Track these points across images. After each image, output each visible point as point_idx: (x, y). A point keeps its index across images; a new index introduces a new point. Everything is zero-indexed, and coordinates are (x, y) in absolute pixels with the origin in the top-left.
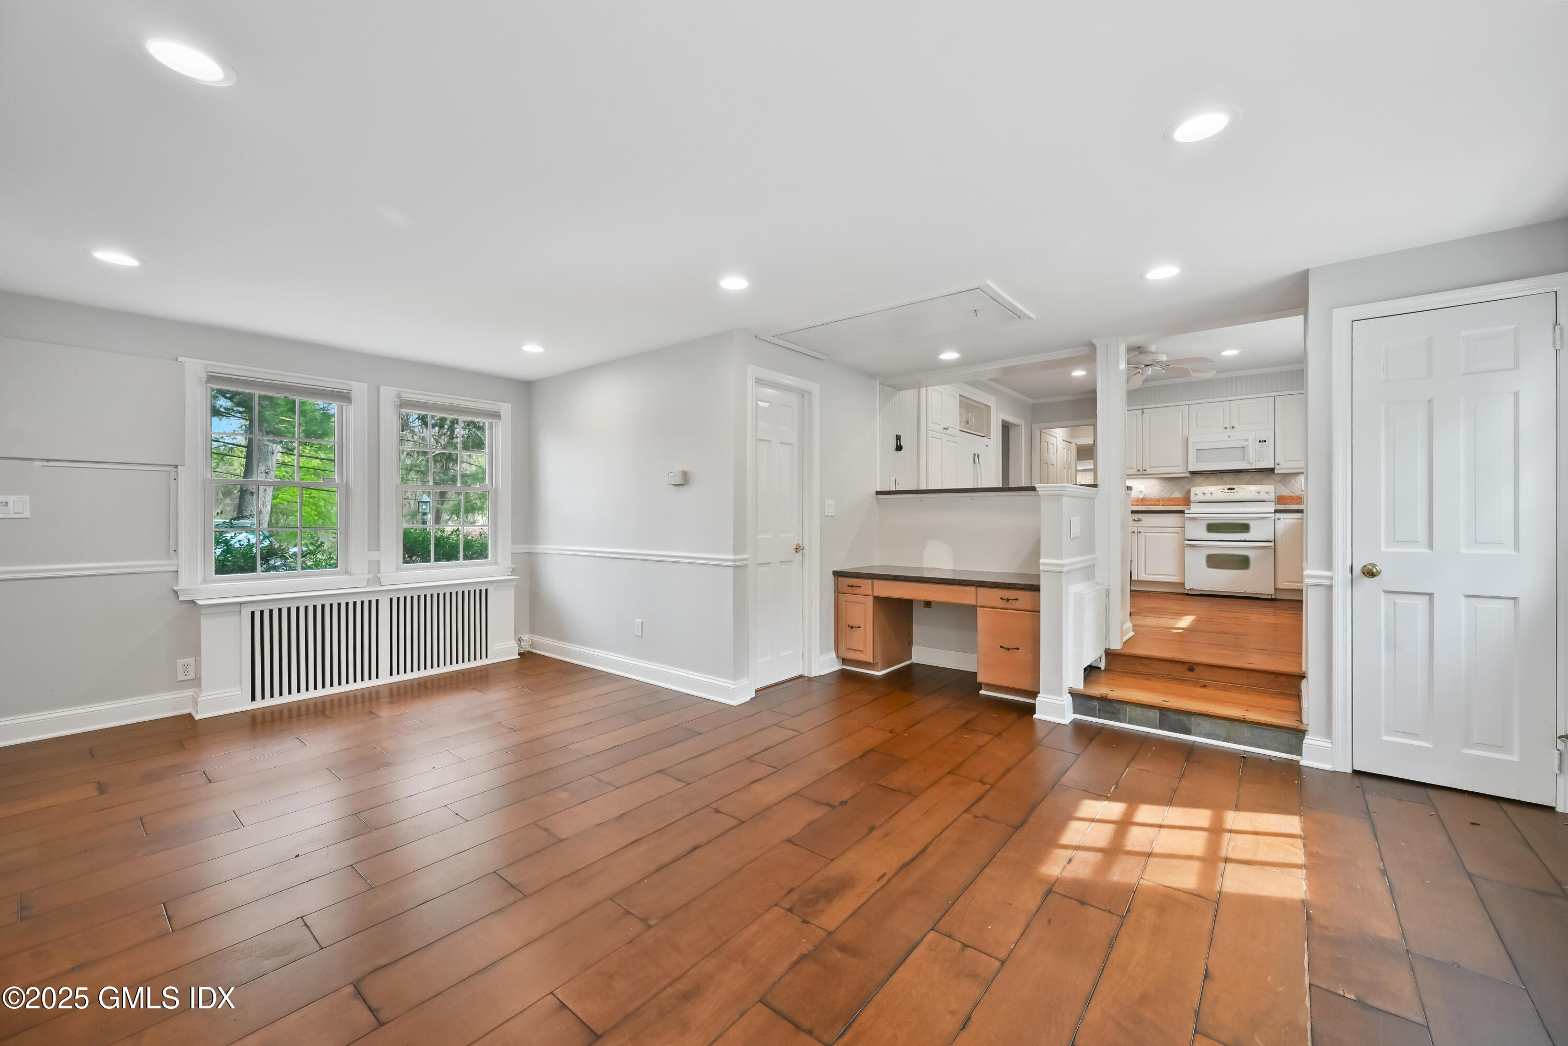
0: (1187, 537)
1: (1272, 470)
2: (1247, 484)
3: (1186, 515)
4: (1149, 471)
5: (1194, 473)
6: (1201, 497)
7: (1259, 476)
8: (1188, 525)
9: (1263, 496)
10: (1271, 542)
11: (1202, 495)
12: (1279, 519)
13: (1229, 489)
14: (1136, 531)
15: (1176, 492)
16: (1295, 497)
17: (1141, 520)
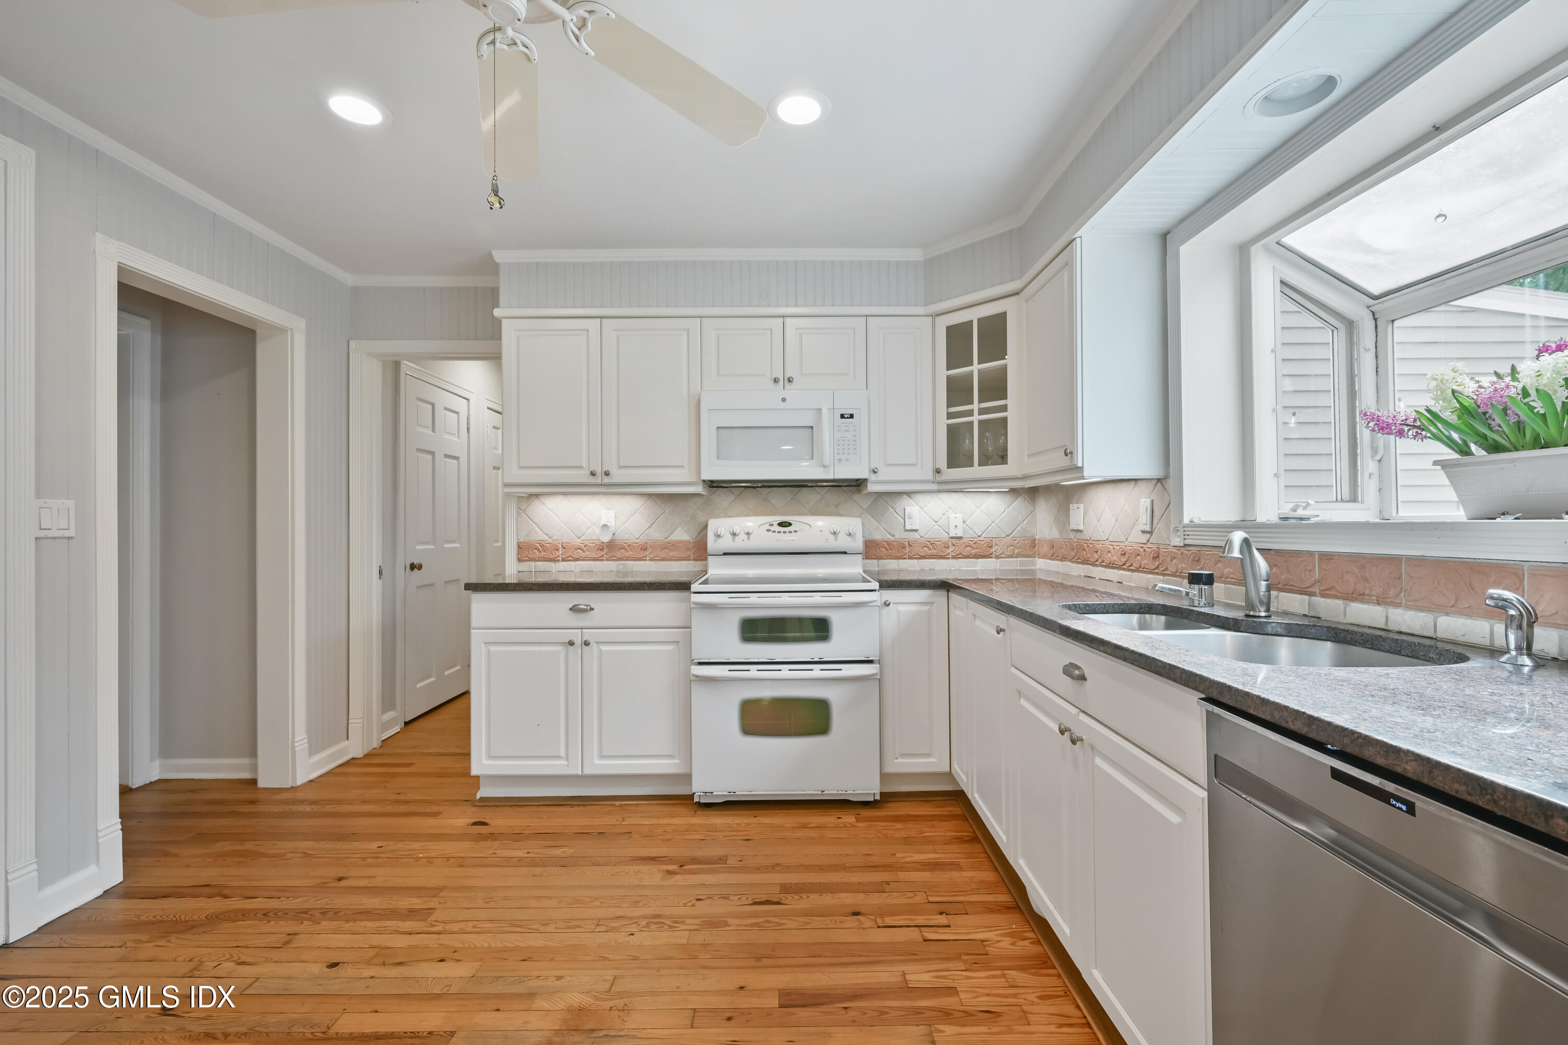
0: (698, 655)
1: (858, 485)
2: (813, 514)
3: (696, 598)
4: (618, 476)
5: (713, 485)
6: (727, 543)
7: (833, 497)
8: (699, 621)
9: (843, 543)
10: (871, 662)
11: (731, 537)
12: (887, 604)
13: (781, 524)
14: (578, 641)
15: (679, 528)
16: (895, 543)
17: (592, 609)
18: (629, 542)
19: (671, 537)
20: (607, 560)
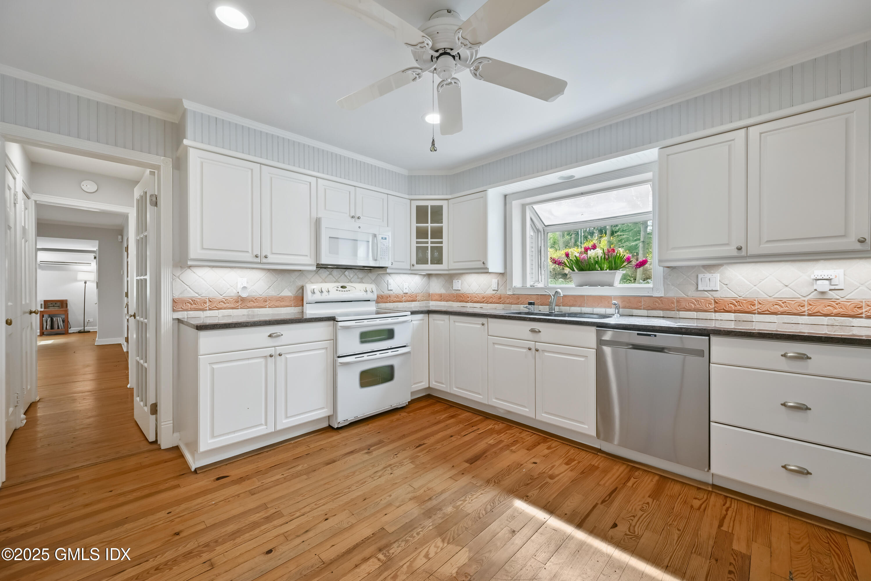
0: (340, 353)
3: (340, 324)
5: (321, 267)
6: (318, 297)
7: (360, 275)
11: (320, 293)
12: (412, 321)
14: (274, 354)
15: (286, 289)
16: (400, 296)
17: (282, 335)
18: (256, 297)
19: (282, 293)
20: (241, 308)
